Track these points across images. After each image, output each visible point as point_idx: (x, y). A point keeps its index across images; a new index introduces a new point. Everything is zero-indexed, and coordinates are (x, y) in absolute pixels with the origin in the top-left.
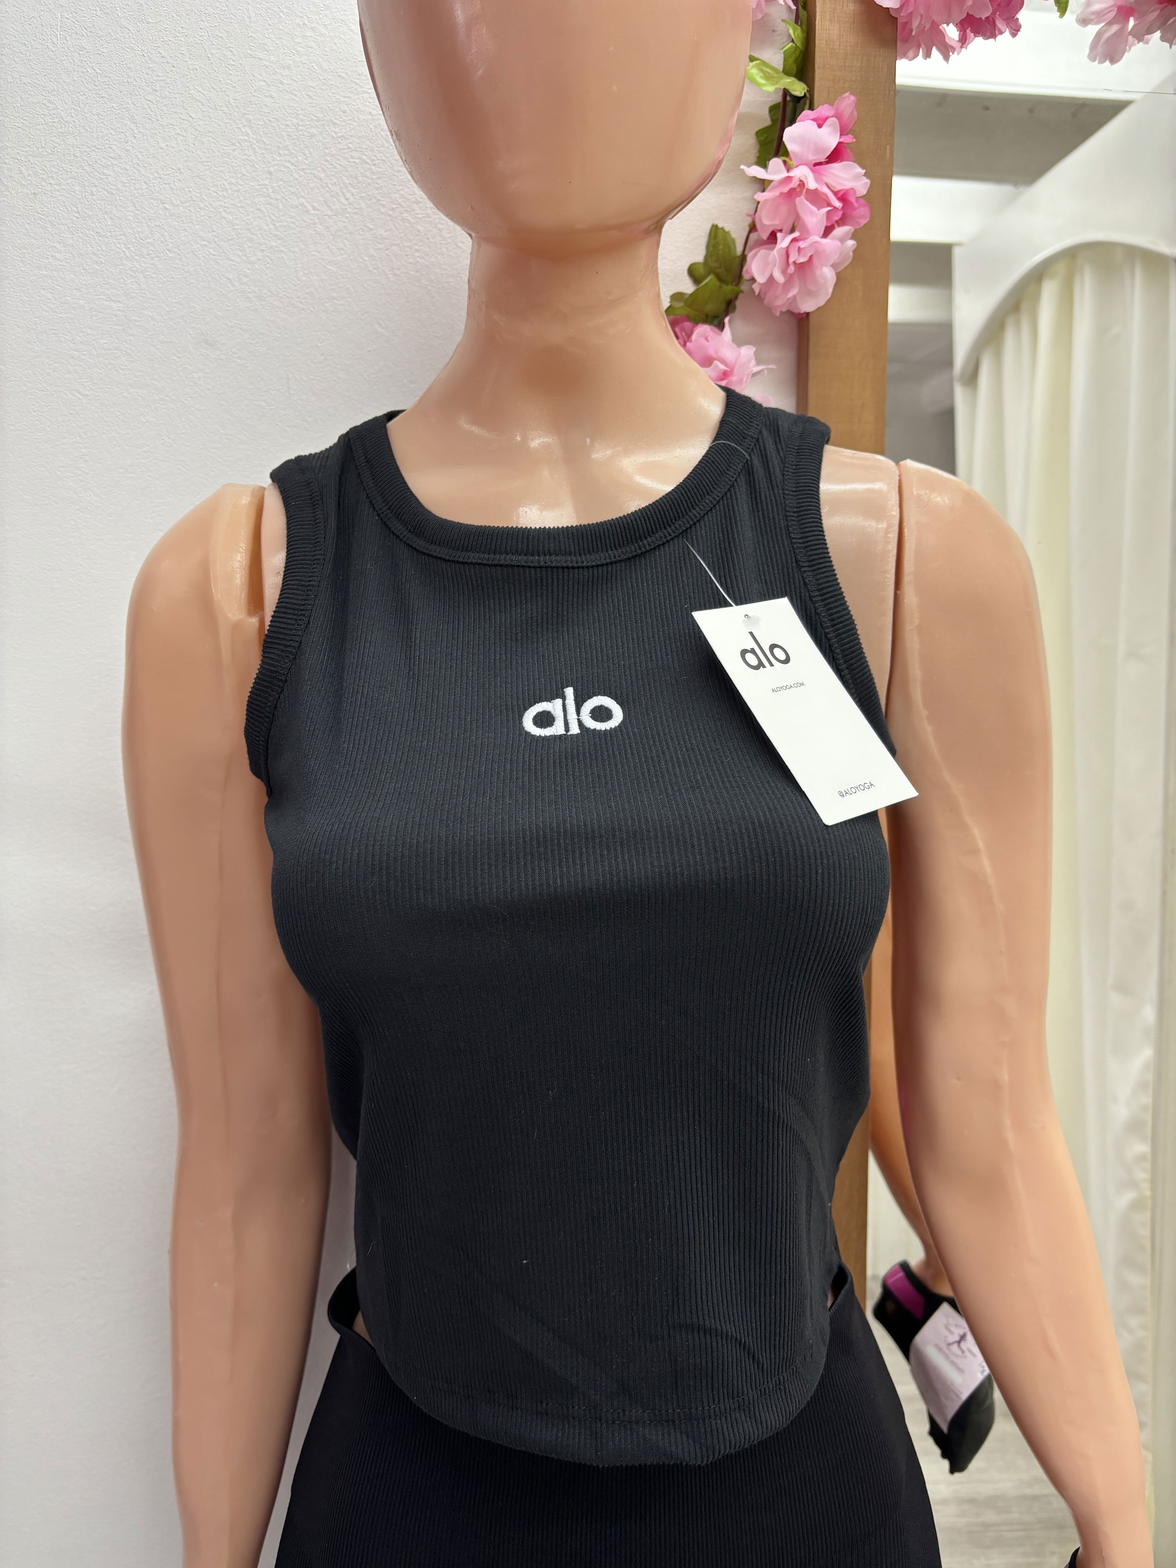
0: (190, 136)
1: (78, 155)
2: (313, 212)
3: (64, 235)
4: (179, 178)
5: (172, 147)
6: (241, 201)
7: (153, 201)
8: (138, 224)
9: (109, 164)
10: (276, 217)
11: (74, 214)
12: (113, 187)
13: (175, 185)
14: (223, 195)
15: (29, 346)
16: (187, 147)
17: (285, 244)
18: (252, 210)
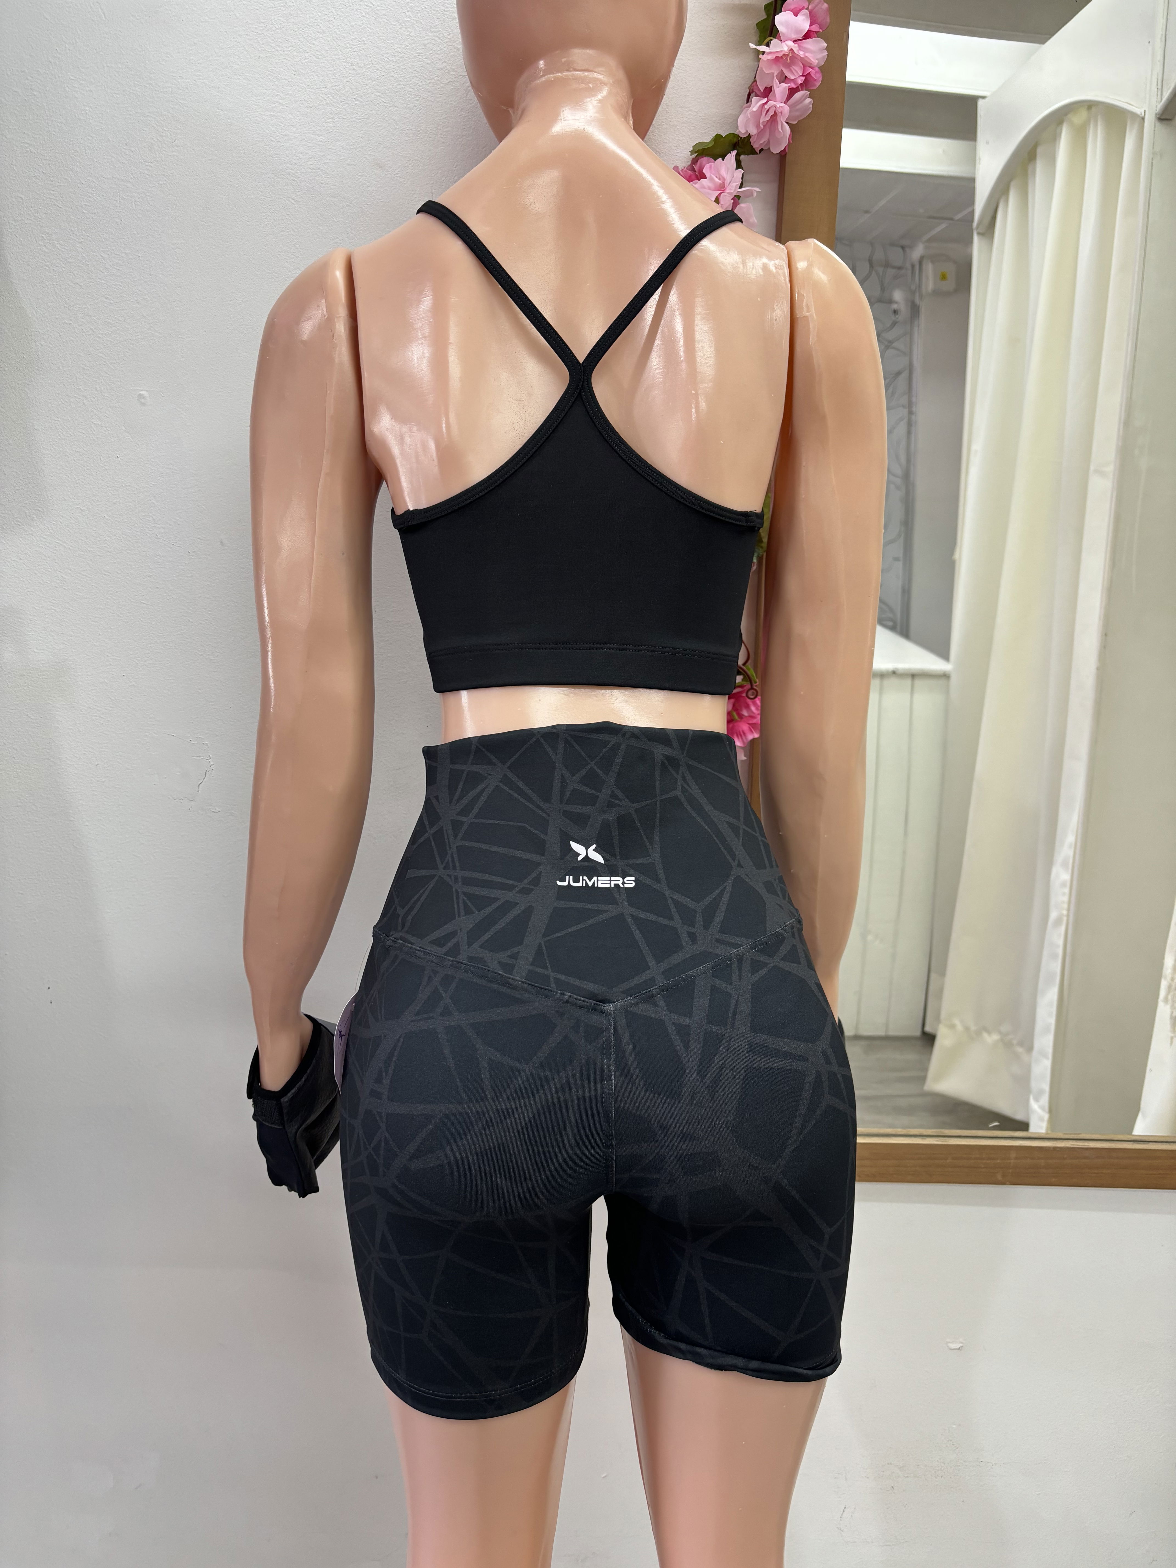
0: (372, 18)
1: (296, 30)
2: (452, 73)
3: (286, 87)
4: (363, 47)
5: (359, 25)
6: (404, 64)
7: (345, 64)
8: (335, 80)
9: (317, 36)
10: (427, 76)
11: (293, 72)
12: (319, 53)
13: (361, 53)
14: (393, 60)
15: (261, 166)
16: (369, 25)
17: (433, 95)
18: (411, 71)
